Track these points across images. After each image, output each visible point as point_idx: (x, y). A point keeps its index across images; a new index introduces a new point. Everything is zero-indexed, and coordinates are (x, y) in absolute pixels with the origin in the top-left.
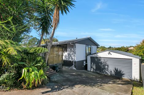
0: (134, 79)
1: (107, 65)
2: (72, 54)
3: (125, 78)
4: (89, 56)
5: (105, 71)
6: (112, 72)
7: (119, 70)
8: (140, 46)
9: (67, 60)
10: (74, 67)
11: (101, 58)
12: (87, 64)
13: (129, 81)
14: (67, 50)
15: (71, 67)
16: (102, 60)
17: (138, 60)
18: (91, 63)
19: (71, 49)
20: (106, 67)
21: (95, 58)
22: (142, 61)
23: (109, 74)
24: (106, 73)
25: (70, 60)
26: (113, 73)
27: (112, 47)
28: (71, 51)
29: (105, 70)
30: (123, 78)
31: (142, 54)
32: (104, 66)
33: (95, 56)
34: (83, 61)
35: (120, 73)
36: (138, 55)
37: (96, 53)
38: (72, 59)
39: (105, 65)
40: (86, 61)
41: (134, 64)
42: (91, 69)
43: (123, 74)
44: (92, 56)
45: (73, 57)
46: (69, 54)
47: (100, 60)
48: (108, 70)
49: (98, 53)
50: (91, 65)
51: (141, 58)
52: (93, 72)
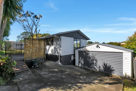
0: (125, 76)
1: (96, 60)
2: (58, 48)
3: (115, 74)
4: (77, 50)
5: (93, 67)
6: (100, 68)
7: (108, 66)
8: (132, 39)
9: (53, 54)
10: (59, 62)
11: (89, 51)
12: (75, 59)
13: (119, 79)
14: (53, 43)
15: (57, 62)
16: (90, 55)
17: (130, 53)
18: (79, 58)
19: (57, 43)
20: (95, 62)
21: (83, 52)
22: (134, 55)
23: (98, 70)
24: (95, 68)
25: (56, 54)
26: (102, 68)
27: (105, 43)
28: (57, 45)
29: (93, 65)
30: (113, 74)
31: (135, 47)
32: (92, 61)
33: (83, 50)
34: (70, 56)
35: (110, 68)
36: (129, 48)
37: (84, 47)
38: (58, 53)
39: (94, 60)
40: (74, 55)
41: (125, 58)
42: (79, 64)
43: (113, 71)
44: (79, 50)
45: (59, 51)
46: (55, 48)
47: (88, 54)
48: (96, 66)
49: (86, 47)
50: (79, 60)
51: (133, 51)
52: (81, 67)
